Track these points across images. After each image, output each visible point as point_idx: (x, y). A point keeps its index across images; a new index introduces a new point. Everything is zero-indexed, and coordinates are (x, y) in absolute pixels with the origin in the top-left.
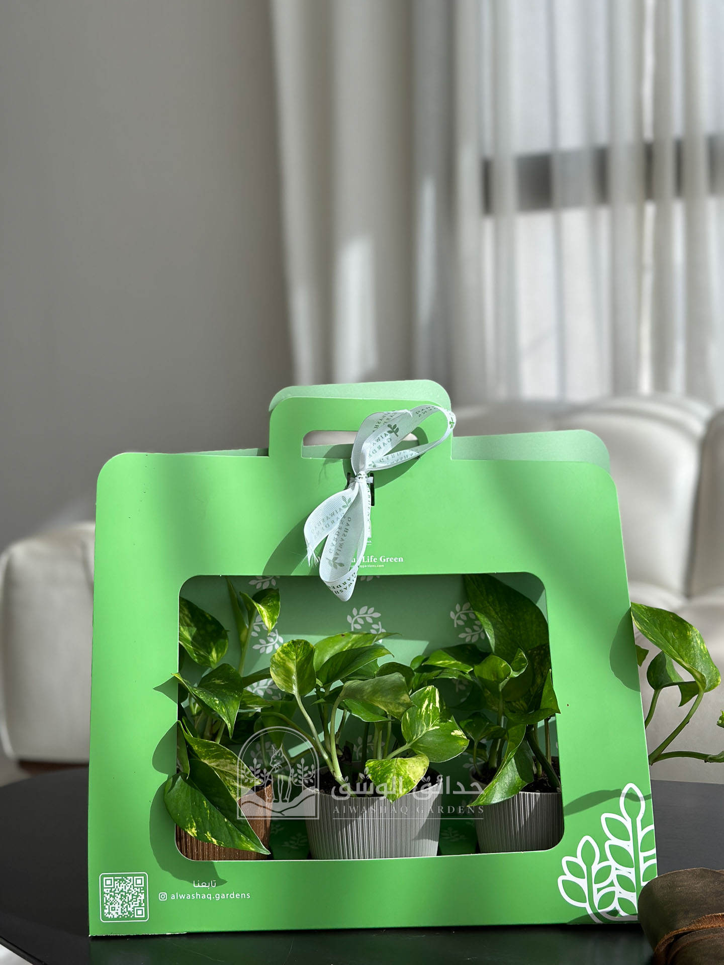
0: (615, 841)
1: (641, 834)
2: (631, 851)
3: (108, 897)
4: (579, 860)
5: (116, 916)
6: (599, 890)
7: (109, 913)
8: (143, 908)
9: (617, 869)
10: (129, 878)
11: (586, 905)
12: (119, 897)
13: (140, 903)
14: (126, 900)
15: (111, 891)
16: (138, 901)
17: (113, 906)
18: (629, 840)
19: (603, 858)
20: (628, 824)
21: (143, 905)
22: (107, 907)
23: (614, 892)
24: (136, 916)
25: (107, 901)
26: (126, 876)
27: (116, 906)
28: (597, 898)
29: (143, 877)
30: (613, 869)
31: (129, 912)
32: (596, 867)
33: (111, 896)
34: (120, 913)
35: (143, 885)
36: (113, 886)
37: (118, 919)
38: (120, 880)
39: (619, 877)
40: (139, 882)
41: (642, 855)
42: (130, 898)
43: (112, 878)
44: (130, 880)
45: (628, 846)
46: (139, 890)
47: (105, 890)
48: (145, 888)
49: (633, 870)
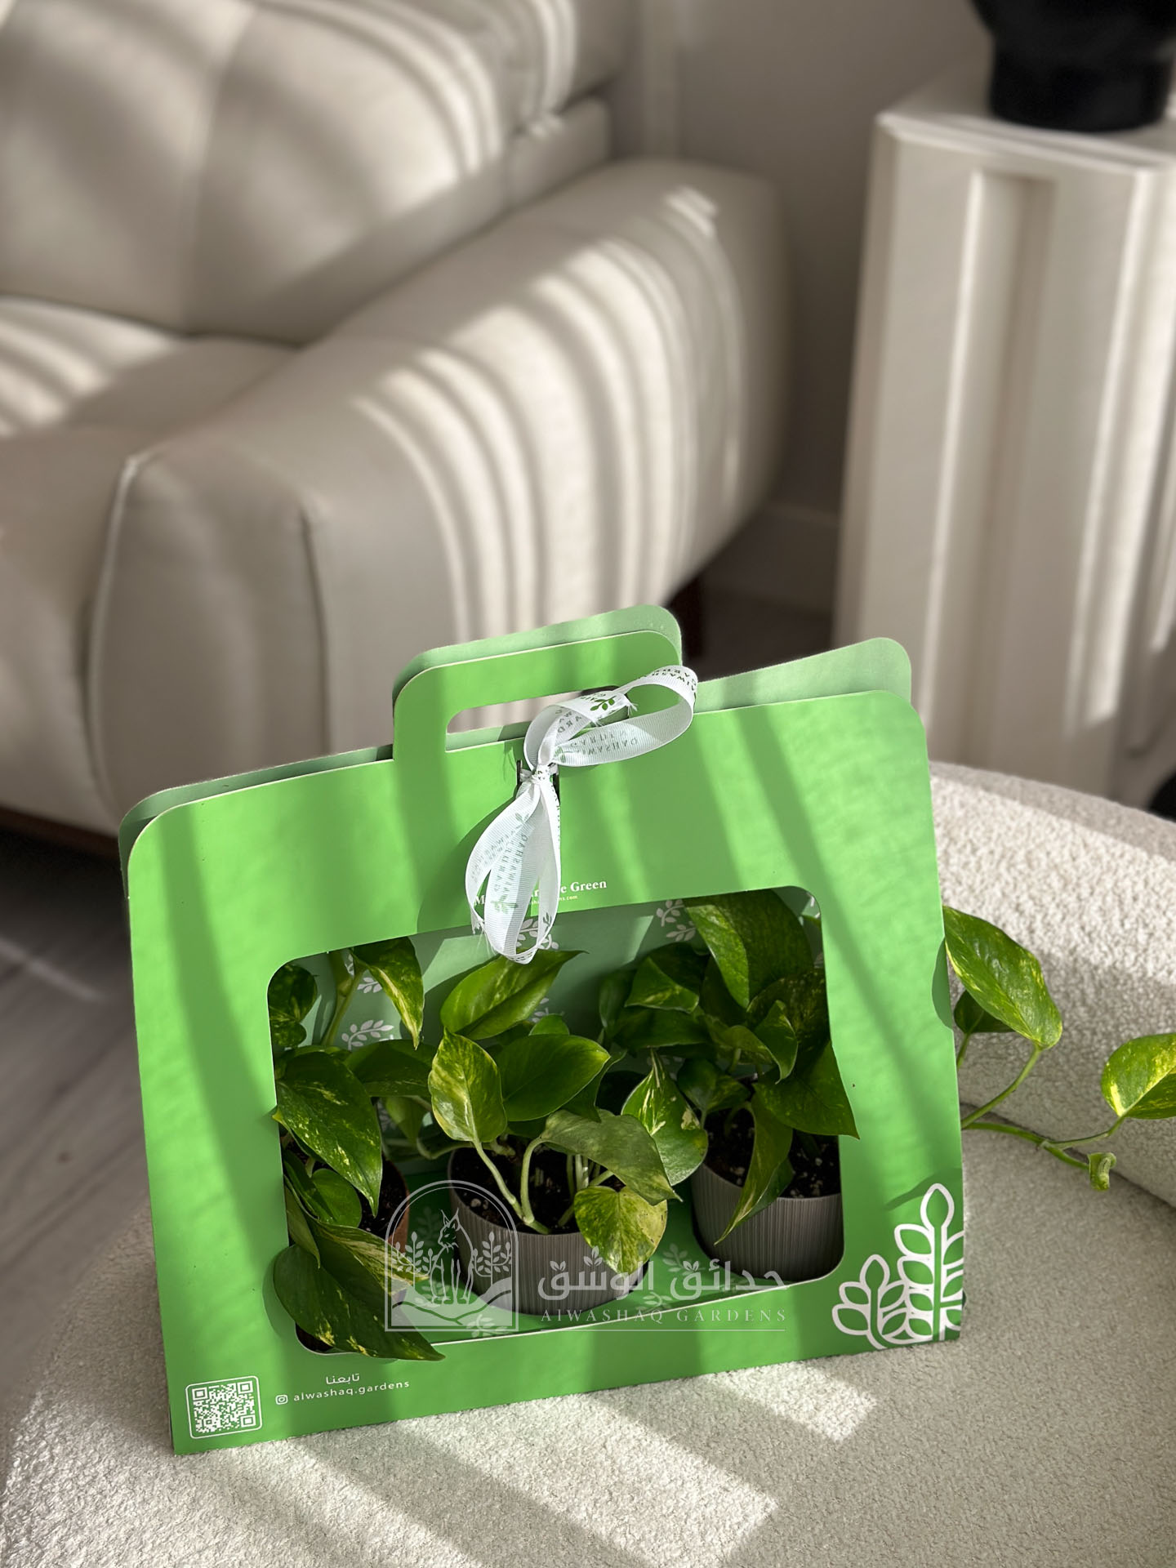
0: (911, 1256)
1: (946, 1244)
2: (931, 1264)
3: (201, 1409)
4: (862, 1285)
5: (213, 1430)
6: (885, 1314)
7: (203, 1427)
8: (254, 1416)
9: (911, 1288)
10: (230, 1385)
11: (868, 1333)
12: (218, 1407)
13: (249, 1412)
14: (228, 1410)
15: (204, 1403)
16: (245, 1409)
17: (208, 1419)
18: (930, 1252)
19: (895, 1277)
20: (929, 1232)
21: (254, 1412)
22: (199, 1421)
23: (904, 1315)
24: (243, 1426)
25: (199, 1415)
26: (225, 1384)
27: (214, 1419)
28: (881, 1323)
29: (251, 1382)
30: (906, 1288)
31: (233, 1423)
32: (883, 1290)
33: (204, 1408)
34: (219, 1425)
35: (252, 1391)
36: (206, 1397)
37: (217, 1432)
38: (217, 1389)
39: (912, 1296)
40: (245, 1387)
41: (944, 1268)
42: (233, 1406)
43: (205, 1389)
44: (232, 1388)
45: (928, 1260)
46: (246, 1397)
47: (195, 1403)
48: (254, 1394)
49: (931, 1287)
